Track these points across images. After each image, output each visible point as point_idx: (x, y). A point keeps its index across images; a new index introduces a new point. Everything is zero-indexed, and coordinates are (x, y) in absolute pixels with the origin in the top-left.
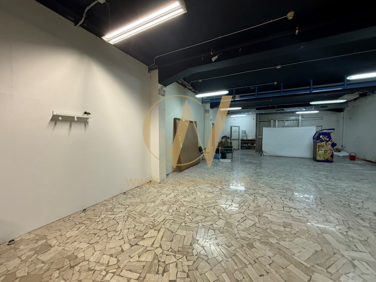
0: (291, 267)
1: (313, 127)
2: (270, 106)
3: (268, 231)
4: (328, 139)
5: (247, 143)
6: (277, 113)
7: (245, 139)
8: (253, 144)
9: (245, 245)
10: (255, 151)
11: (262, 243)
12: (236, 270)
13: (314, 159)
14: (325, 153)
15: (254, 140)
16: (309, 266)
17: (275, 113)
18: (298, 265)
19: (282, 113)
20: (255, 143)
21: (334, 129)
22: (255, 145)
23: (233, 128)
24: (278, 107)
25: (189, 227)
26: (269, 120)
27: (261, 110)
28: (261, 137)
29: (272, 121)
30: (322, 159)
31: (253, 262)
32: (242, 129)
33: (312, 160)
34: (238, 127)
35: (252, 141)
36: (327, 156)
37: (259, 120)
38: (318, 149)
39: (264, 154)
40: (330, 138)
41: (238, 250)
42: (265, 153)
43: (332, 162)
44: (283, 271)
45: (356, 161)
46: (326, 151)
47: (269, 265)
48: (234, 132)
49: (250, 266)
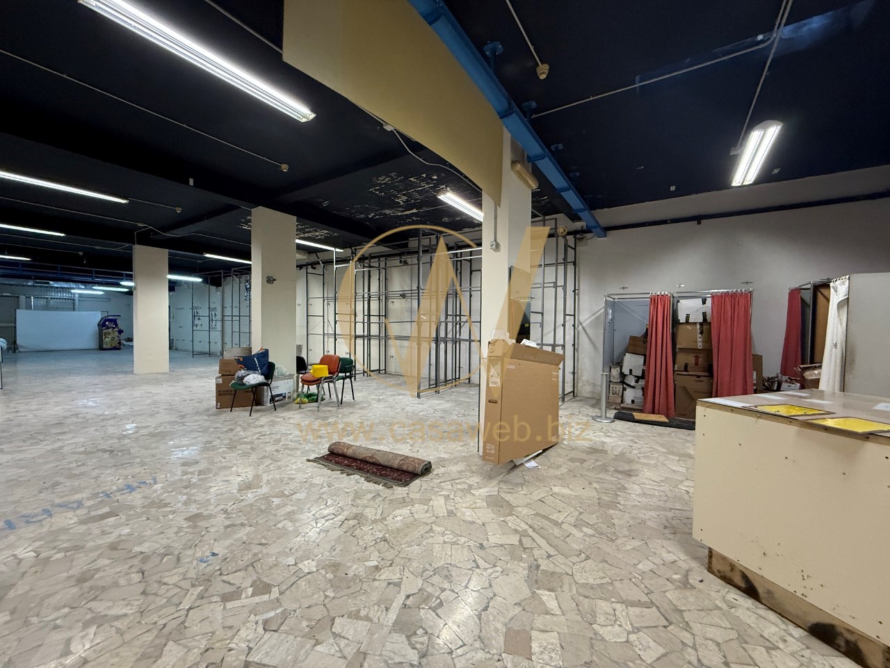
1: (97, 312)
4: (114, 326)
6: (36, 286)
13: (101, 348)
14: (112, 340)
19: (48, 287)
21: (119, 316)
24: (39, 278)
26: (17, 296)
29: (22, 297)
30: (109, 347)
36: (115, 344)
38: (104, 337)
39: (20, 349)
40: (117, 325)
42: (22, 347)
46: (113, 338)
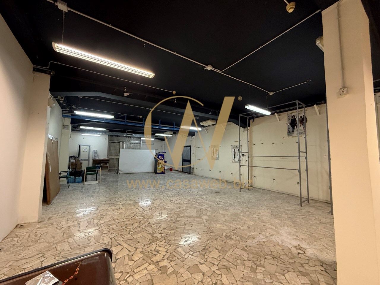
0: (196, 219)
1: (153, 150)
2: (123, 130)
3: (176, 212)
4: (163, 159)
5: (99, 164)
6: (127, 137)
7: (97, 159)
8: (106, 164)
9: (175, 222)
10: (108, 171)
11: (179, 218)
12: (183, 231)
13: (156, 172)
14: (161, 167)
15: (107, 160)
16: (199, 216)
17: (126, 137)
18: (197, 217)
19: (131, 137)
20: (108, 163)
21: (165, 152)
22: (108, 165)
23: (82, 147)
24: (128, 132)
25: (138, 231)
26: (119, 142)
27: (114, 133)
28: (118, 157)
29: (121, 143)
30: (160, 172)
31: (185, 225)
32: (93, 149)
33: (154, 173)
34: (88, 147)
35: (105, 162)
36: (162, 170)
37: (110, 141)
38: (158, 165)
39: (120, 172)
40: (164, 158)
41: (174, 225)
42: (122, 171)
43: (164, 173)
44: (195, 222)
45: (173, 171)
47: (190, 222)
48: (83, 151)
49: (185, 227)
